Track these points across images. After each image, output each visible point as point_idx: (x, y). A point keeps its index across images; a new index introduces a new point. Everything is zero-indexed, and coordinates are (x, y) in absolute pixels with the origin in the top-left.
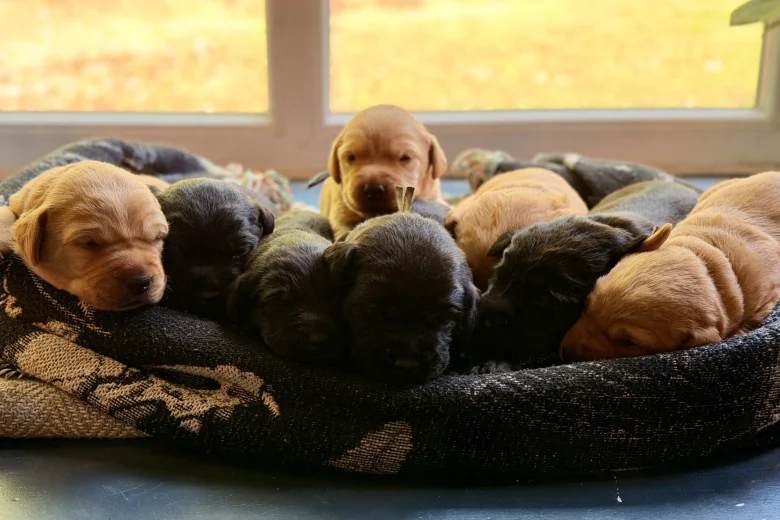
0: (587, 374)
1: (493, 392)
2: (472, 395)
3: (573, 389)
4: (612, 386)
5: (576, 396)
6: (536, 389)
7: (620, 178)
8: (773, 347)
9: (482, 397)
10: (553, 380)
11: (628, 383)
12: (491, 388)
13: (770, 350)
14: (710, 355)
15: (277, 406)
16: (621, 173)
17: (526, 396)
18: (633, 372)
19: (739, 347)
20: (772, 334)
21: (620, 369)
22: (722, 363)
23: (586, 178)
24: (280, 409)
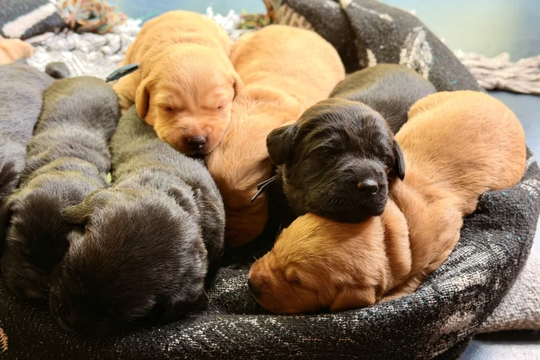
0: (267, 335)
1: (185, 349)
2: (166, 351)
3: (253, 349)
4: (287, 347)
5: (255, 354)
6: (221, 348)
7: (381, 28)
8: (436, 309)
9: (174, 353)
10: (237, 340)
11: (301, 345)
12: (183, 346)
13: (432, 311)
14: (377, 320)
15: (6, 338)
16: (384, 22)
17: (213, 353)
18: (307, 334)
19: (403, 312)
20: (436, 298)
21: (295, 331)
22: (386, 326)
23: (352, 24)
24: (9, 342)
